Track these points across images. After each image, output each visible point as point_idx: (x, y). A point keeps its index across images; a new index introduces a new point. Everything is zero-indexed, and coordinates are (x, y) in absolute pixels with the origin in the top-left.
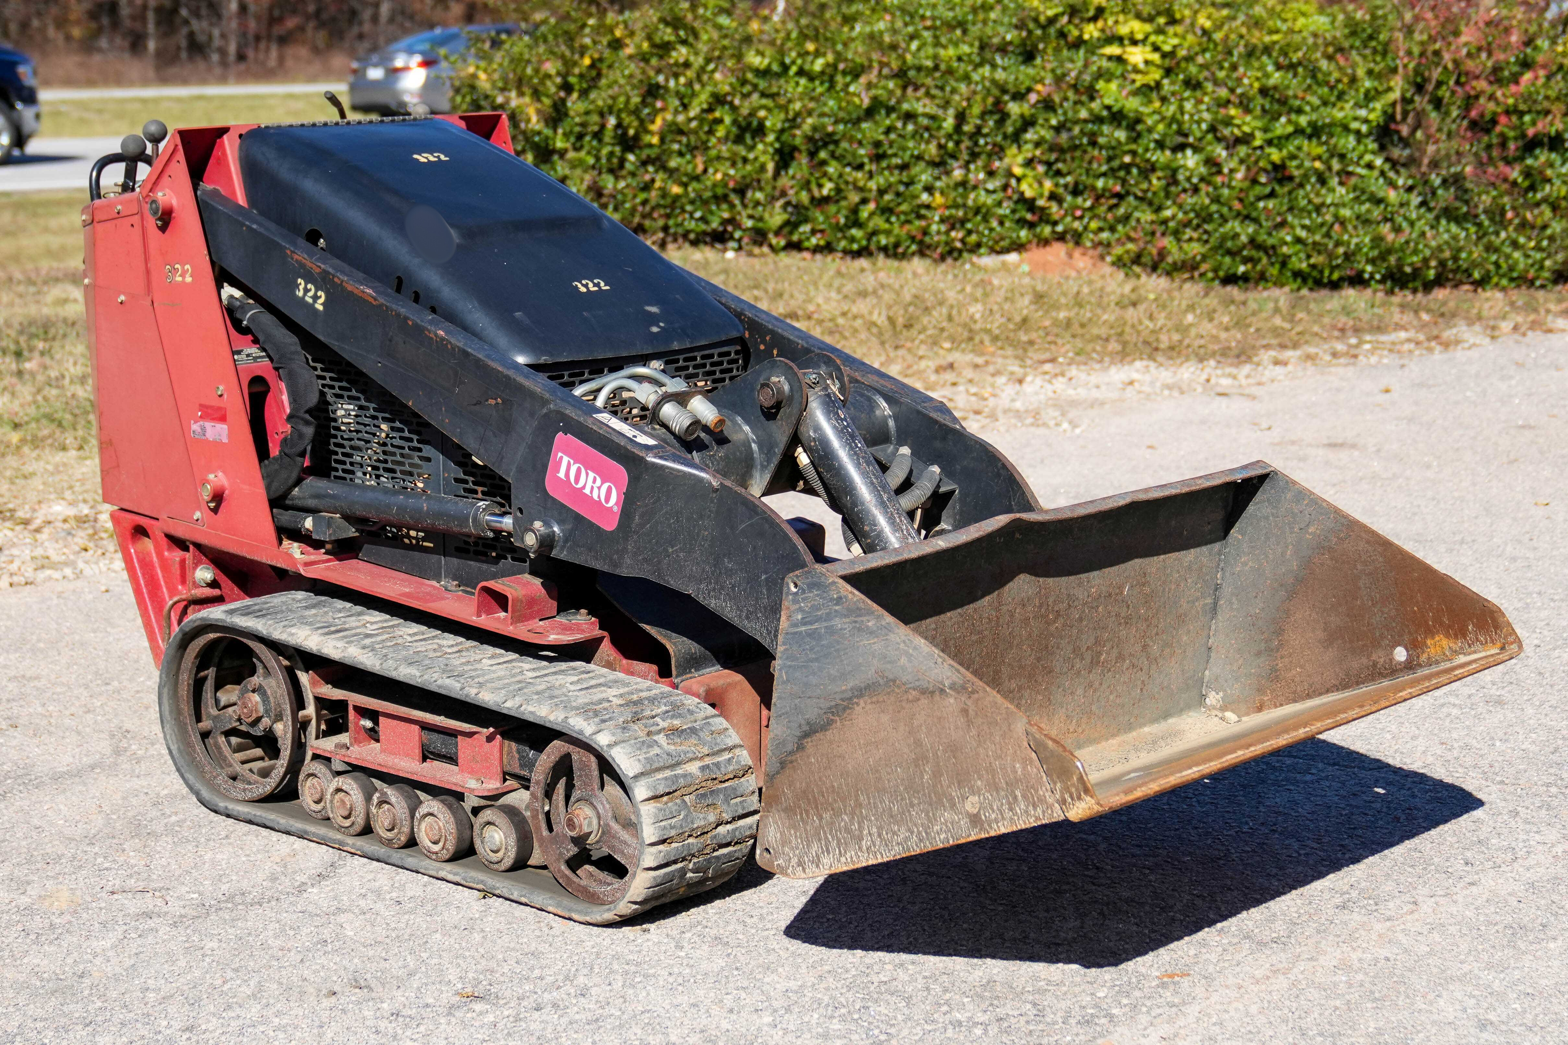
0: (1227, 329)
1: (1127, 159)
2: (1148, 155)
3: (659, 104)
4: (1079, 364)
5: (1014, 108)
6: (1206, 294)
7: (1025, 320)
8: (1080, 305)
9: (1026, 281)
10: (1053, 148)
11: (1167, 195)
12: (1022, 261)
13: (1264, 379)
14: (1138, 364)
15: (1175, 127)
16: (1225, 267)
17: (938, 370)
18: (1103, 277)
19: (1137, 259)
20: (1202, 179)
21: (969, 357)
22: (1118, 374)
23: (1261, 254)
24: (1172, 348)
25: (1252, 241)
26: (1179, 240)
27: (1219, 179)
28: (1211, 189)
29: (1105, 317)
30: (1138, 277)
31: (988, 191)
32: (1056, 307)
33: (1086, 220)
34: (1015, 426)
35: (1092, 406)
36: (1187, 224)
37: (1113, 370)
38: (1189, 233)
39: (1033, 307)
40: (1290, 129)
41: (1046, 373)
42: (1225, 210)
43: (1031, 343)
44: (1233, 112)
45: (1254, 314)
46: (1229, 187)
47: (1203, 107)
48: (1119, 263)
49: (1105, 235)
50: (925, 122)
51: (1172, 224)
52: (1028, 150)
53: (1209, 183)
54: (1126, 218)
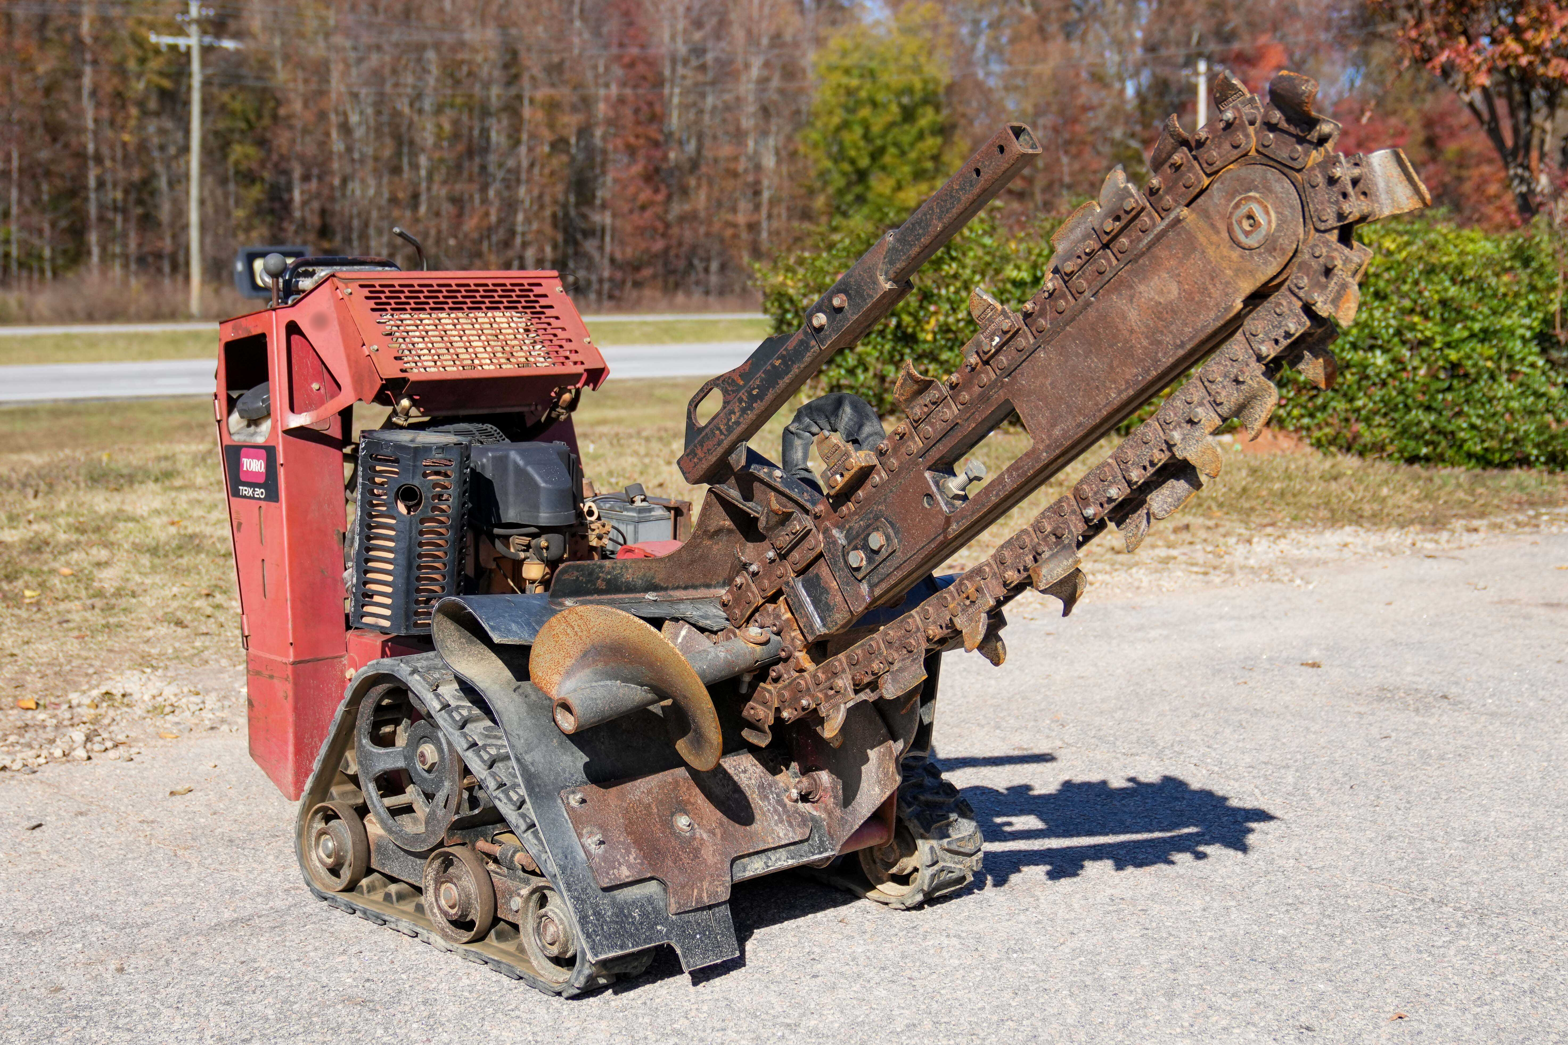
0: (1418, 501)
2: (1344, 354)
3: (932, 308)
4: (1296, 528)
6: (1396, 472)
7: (1244, 490)
8: (1290, 478)
9: (1241, 458)
11: (1359, 389)
12: (1235, 441)
13: (1463, 544)
14: (1348, 529)
15: (1366, 331)
16: (1409, 449)
17: (1176, 530)
18: (1304, 455)
19: (1332, 442)
20: (1390, 375)
21: (1200, 520)
22: (1333, 537)
23: (1441, 438)
24: (1374, 515)
25: (1433, 427)
26: (1369, 426)
27: (1404, 375)
28: (1397, 383)
29: (1313, 489)
30: (1334, 455)
32: (1267, 478)
33: (1289, 408)
34: (1253, 581)
35: (1317, 565)
36: (1376, 413)
37: (1328, 534)
38: (1378, 420)
39: (1249, 479)
40: (1466, 334)
41: (1269, 535)
42: (1410, 401)
43: (1252, 509)
44: (1416, 319)
45: (1440, 488)
46: (1414, 381)
47: (1390, 315)
48: (1318, 444)
49: (1306, 421)
51: (1363, 412)
53: (1395, 378)
54: (1324, 407)
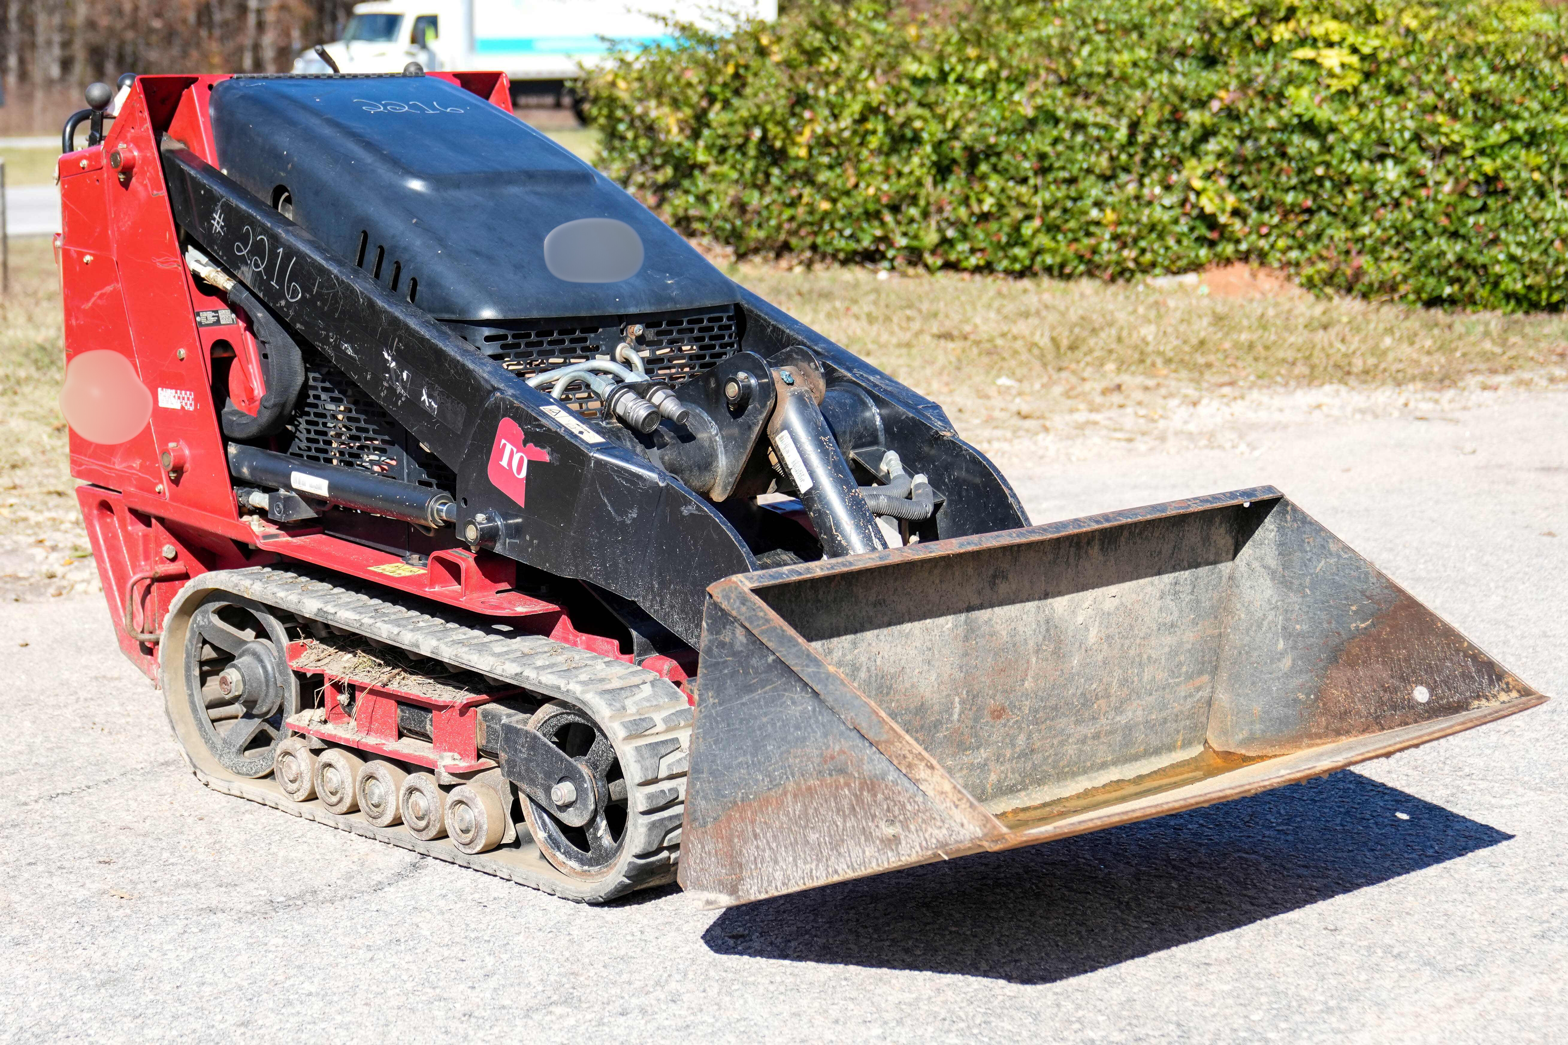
0: (1429, 353)
1: (1320, 171)
2: (1343, 167)
3: (807, 115)
4: (1261, 388)
5: (1194, 117)
6: (1407, 317)
7: (1202, 343)
8: (1265, 328)
9: (1206, 302)
10: (1238, 159)
11: (1364, 212)
12: (1200, 283)
13: (1470, 404)
14: (1327, 388)
15: (1374, 136)
16: (1428, 289)
17: (1104, 392)
18: (1291, 299)
19: (1329, 280)
20: (1404, 193)
21: (1140, 380)
22: (1305, 397)
23: (1470, 273)
24: (1366, 372)
25: (1460, 260)
26: (1376, 259)
27: (1423, 193)
28: (1413, 204)
29: (1292, 339)
30: (1330, 299)
31: (1164, 207)
32: (1238, 330)
33: (1272, 239)
34: (1187, 448)
35: (1274, 429)
36: (1385, 242)
37: (1299, 393)
38: (1388, 251)
39: (1211, 329)
40: (1505, 137)
41: (1224, 396)
42: (1430, 227)
43: (1209, 365)
44: (1440, 119)
45: (1460, 337)
46: (1436, 201)
47: (1407, 114)
48: (1310, 284)
49: (1294, 255)
50: (1095, 132)
51: (1369, 242)
52: (1209, 163)
53: (1411, 197)
54: (1318, 237)
